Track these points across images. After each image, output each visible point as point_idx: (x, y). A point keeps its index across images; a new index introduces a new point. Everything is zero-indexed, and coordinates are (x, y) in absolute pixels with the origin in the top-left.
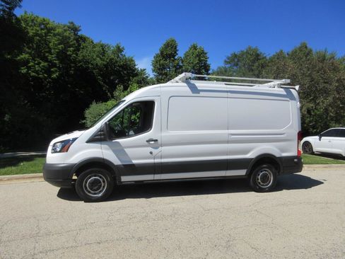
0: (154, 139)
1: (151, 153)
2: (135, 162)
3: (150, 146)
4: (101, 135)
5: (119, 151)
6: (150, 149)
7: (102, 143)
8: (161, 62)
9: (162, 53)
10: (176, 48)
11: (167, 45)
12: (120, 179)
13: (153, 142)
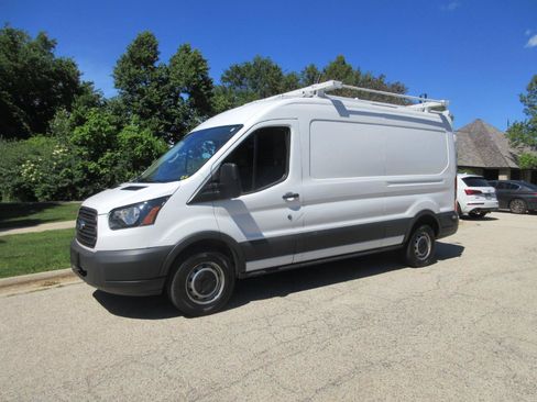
0: (294, 192)
1: (290, 217)
2: (267, 234)
3: (288, 205)
4: (213, 189)
5: (243, 217)
6: (288, 211)
7: (215, 203)
8: (133, 70)
9: (132, 55)
10: (155, 48)
11: (140, 43)
12: (244, 267)
13: (292, 199)
